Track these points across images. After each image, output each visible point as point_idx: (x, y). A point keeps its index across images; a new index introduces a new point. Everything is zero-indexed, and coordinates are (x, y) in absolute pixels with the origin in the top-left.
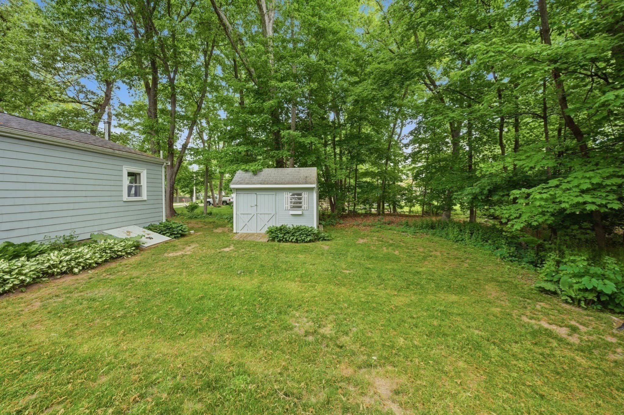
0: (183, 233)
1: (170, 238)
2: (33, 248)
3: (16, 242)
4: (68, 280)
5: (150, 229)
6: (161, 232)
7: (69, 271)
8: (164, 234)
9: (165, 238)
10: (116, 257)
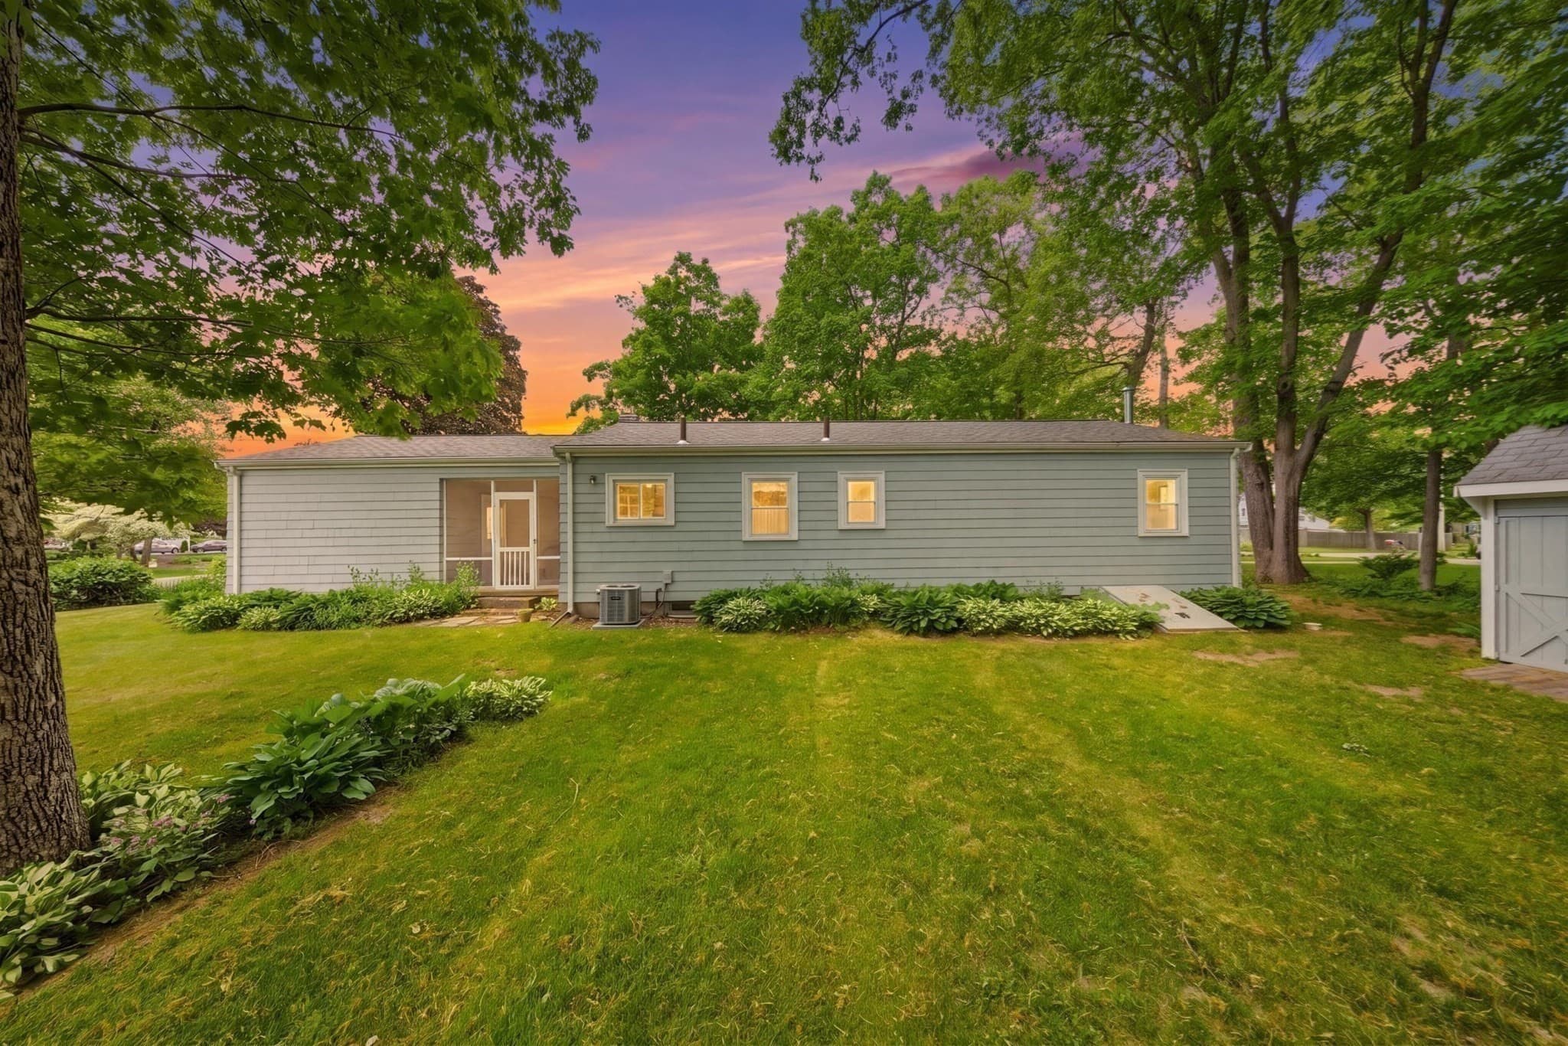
0: (1272, 620)
1: (1230, 625)
2: (1010, 593)
3: (999, 582)
4: (1031, 641)
5: (1193, 599)
6: (1216, 609)
7: (1036, 631)
8: (1220, 615)
9: (1221, 623)
10: (1104, 630)
